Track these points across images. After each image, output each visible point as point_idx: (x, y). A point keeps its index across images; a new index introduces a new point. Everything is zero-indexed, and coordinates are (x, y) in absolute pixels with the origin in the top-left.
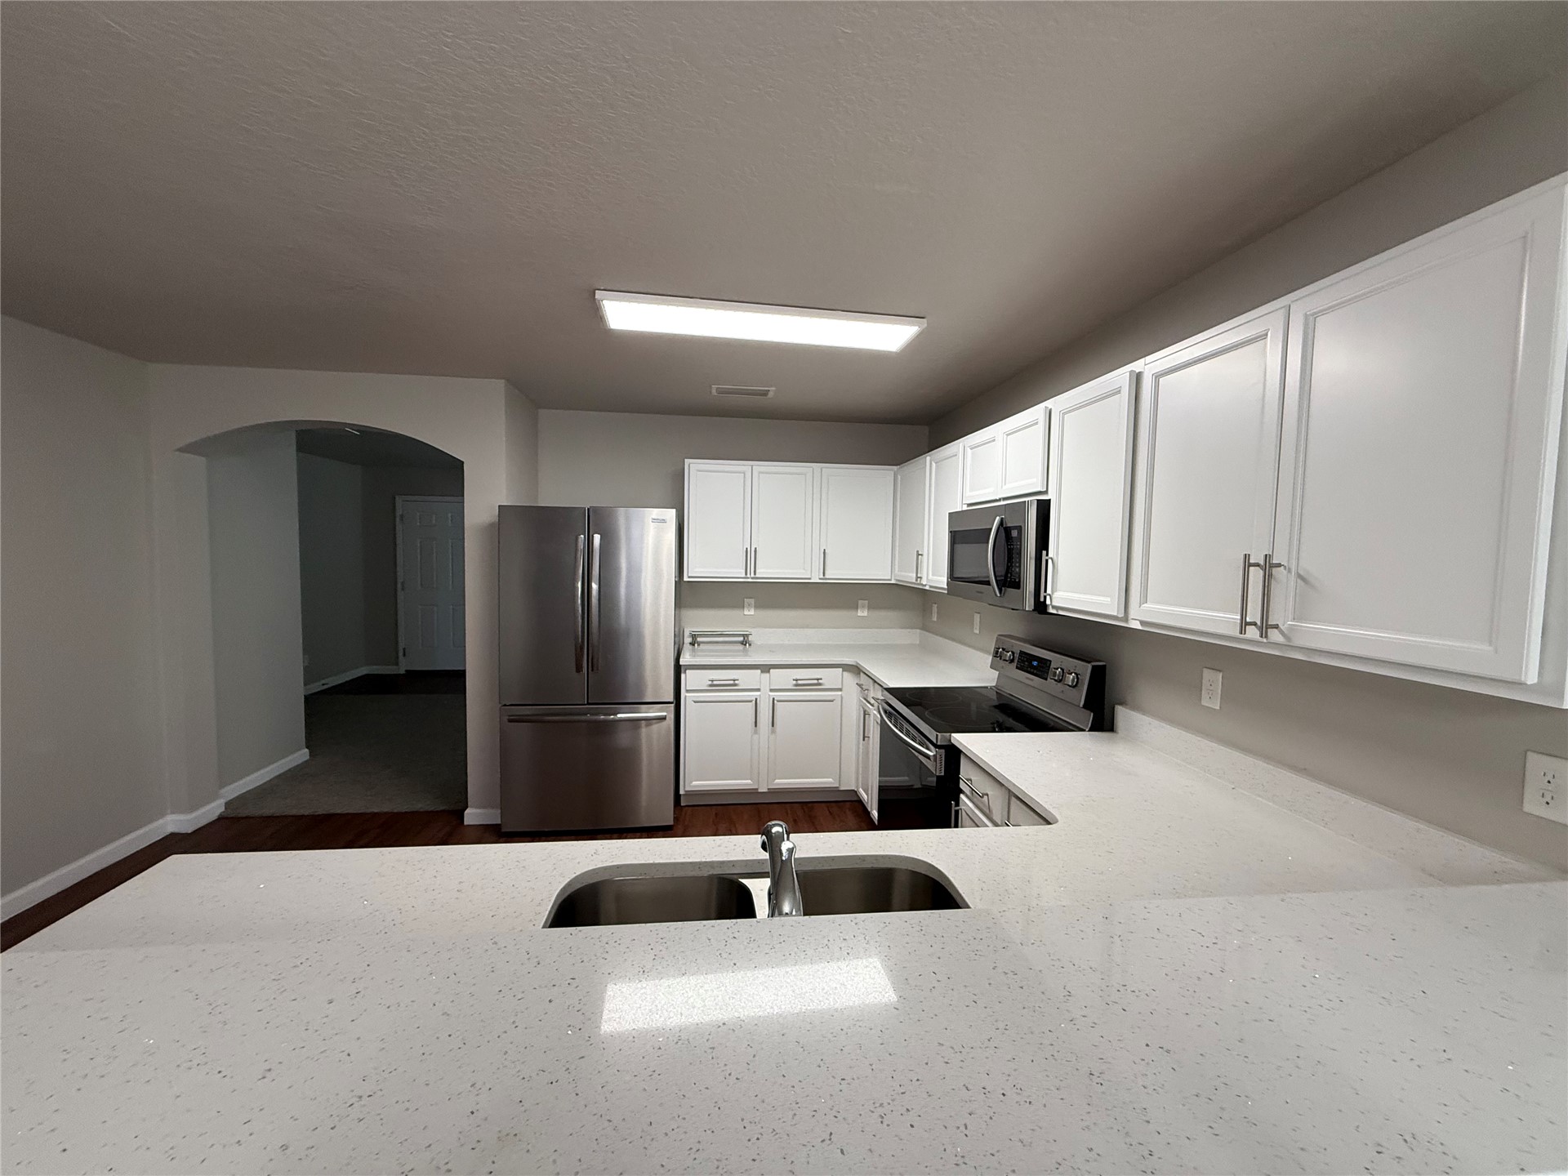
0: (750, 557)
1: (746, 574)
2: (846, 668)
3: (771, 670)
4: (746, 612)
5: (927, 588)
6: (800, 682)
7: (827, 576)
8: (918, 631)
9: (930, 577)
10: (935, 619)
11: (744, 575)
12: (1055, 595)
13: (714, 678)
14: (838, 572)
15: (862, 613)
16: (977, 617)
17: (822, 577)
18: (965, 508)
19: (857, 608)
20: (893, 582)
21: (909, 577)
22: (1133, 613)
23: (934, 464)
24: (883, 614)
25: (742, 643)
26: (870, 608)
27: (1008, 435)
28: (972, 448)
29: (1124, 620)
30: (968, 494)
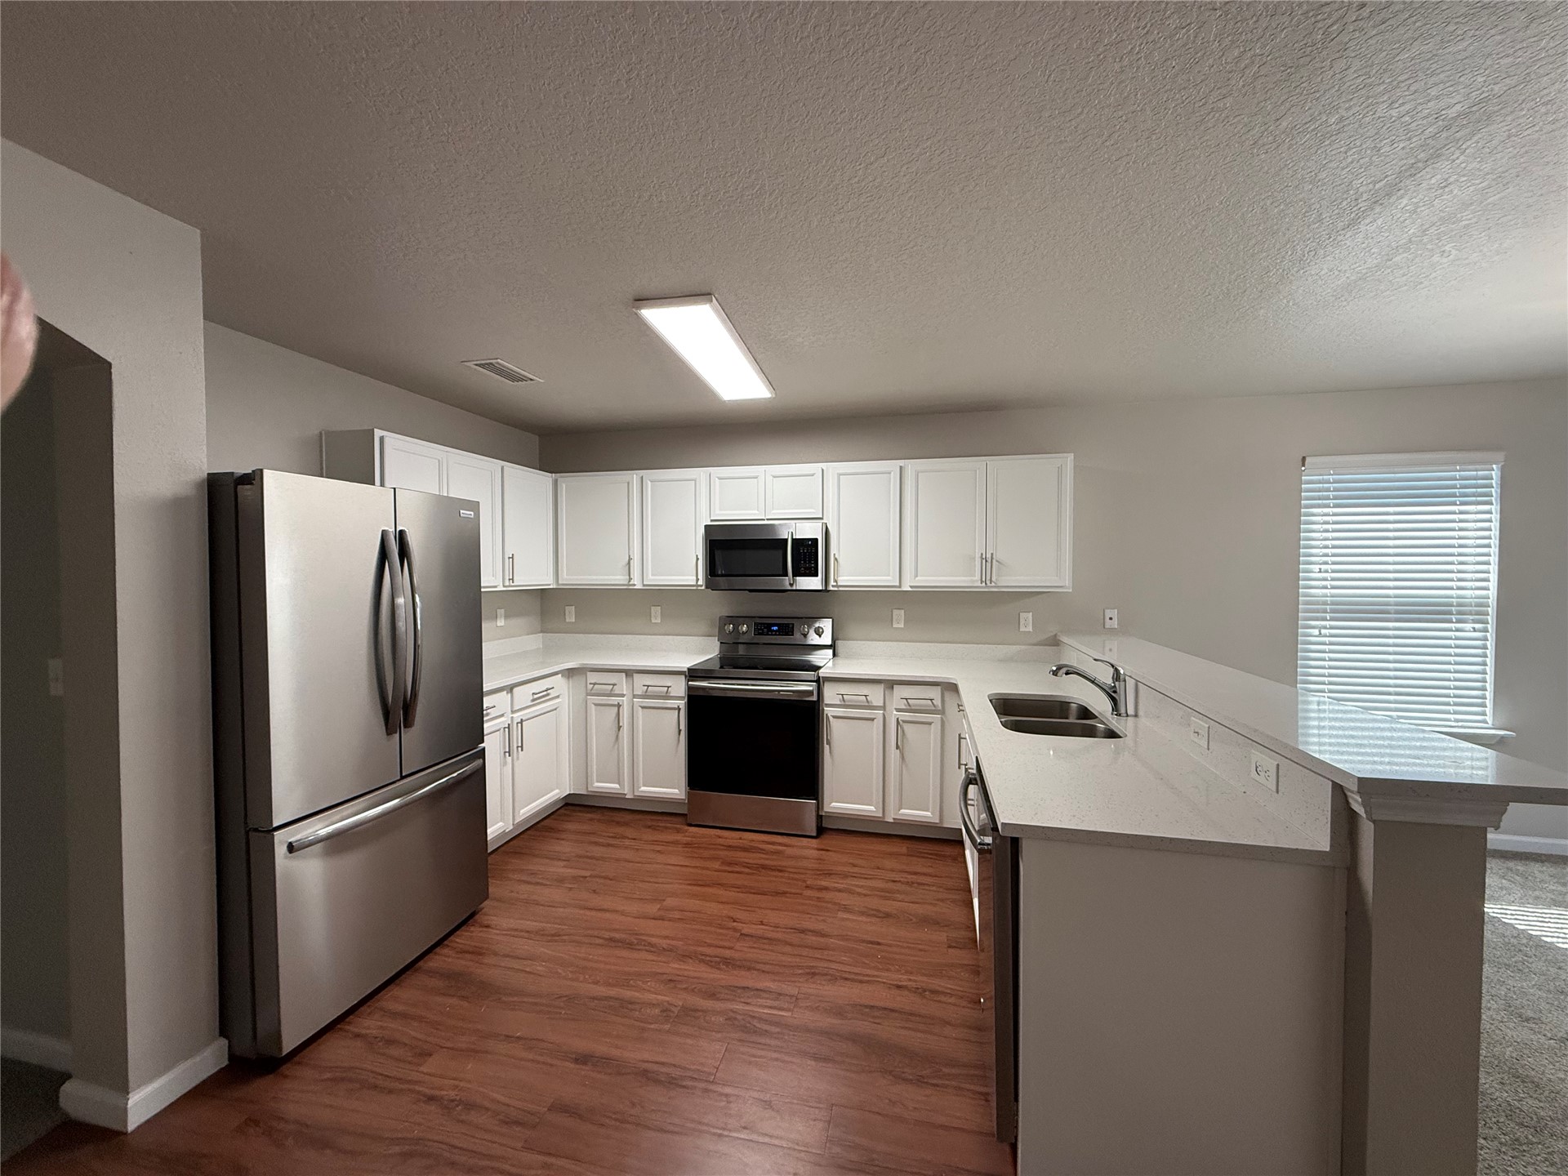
3: (515, 689)
5: (639, 587)
6: (536, 696)
9: (649, 577)
10: (572, 620)
12: (840, 578)
15: (501, 622)
18: (713, 522)
20: (553, 587)
21: (608, 580)
22: (907, 582)
23: (648, 482)
24: (514, 621)
26: (506, 617)
27: (774, 477)
28: (720, 478)
29: (900, 587)
30: (718, 512)
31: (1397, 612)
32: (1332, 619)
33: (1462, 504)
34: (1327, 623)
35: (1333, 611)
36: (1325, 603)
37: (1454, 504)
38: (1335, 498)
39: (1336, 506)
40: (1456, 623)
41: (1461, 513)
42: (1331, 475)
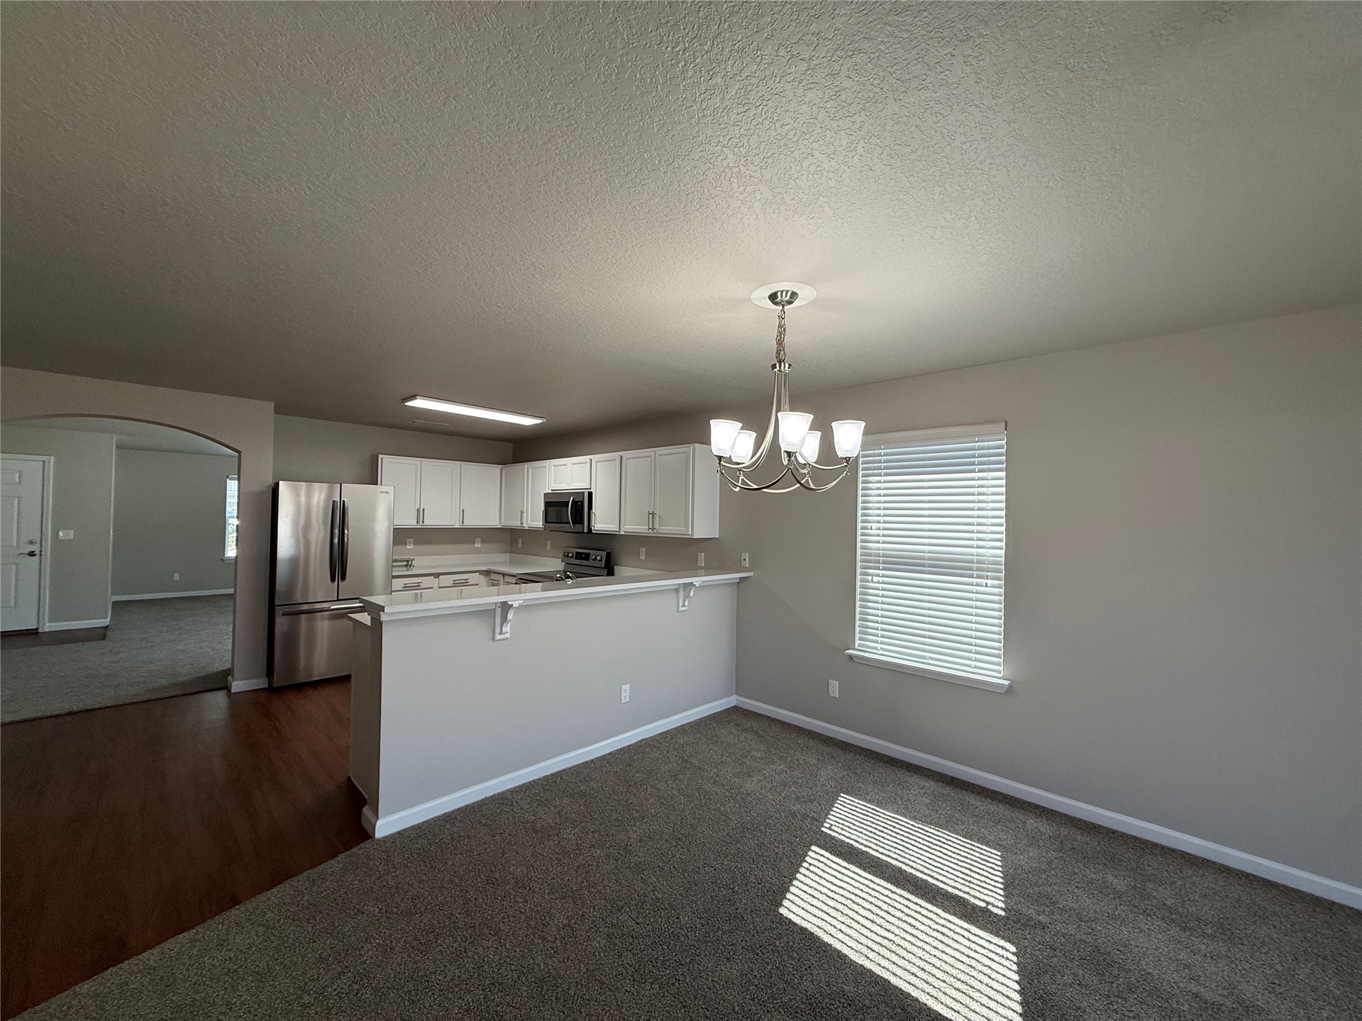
0: (420, 513)
1: (417, 522)
2: (481, 572)
3: (440, 576)
4: (408, 547)
5: (526, 528)
6: (456, 582)
7: (465, 524)
8: (508, 554)
9: (529, 522)
10: (520, 546)
11: (415, 524)
12: (596, 526)
13: (406, 582)
14: (471, 522)
15: (478, 545)
16: (549, 542)
17: (461, 524)
18: (550, 492)
19: (475, 542)
20: (499, 527)
21: (515, 523)
22: (622, 529)
23: (530, 470)
24: (491, 545)
25: (406, 566)
26: (482, 543)
27: (573, 464)
28: (554, 466)
29: (620, 531)
30: (553, 485)
31: (930, 566)
32: (884, 569)
33: (980, 471)
34: (881, 572)
35: (884, 562)
36: (878, 555)
37: (973, 471)
38: (885, 468)
39: (886, 475)
40: (976, 578)
41: (979, 479)
42: (882, 449)
